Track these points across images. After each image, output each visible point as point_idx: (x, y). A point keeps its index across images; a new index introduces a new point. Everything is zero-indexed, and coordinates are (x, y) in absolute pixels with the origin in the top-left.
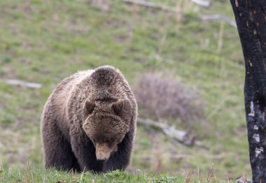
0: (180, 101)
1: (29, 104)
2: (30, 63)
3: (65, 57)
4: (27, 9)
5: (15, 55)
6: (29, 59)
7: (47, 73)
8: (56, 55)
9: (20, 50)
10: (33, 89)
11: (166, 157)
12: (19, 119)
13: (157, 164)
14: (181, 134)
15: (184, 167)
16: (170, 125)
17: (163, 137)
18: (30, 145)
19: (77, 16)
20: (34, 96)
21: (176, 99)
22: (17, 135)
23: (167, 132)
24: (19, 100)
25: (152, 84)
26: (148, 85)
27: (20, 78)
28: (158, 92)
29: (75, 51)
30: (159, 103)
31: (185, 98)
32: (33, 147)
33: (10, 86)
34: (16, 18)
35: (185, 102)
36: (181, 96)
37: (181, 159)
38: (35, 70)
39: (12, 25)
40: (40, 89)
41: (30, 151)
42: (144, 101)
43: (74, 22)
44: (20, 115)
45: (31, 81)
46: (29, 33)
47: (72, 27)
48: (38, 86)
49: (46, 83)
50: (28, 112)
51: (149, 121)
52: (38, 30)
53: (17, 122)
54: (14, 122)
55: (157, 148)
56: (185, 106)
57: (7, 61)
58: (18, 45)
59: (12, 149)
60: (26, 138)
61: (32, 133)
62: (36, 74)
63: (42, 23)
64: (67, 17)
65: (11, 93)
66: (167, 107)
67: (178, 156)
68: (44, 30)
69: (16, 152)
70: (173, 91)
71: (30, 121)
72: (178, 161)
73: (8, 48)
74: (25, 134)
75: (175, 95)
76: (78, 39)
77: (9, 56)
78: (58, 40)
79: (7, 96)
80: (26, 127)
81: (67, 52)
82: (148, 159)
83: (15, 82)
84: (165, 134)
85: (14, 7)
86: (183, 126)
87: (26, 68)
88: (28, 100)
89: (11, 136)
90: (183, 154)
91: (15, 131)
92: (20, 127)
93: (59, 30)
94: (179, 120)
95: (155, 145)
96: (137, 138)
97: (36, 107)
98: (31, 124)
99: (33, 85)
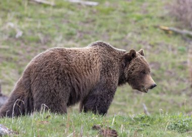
1: (87, 19)
10: (91, 6)
12: (80, 32)
20: (92, 12)
24: (79, 16)
26: (184, 2)
33: (72, 4)
40: (97, 5)
42: (181, 15)
44: (80, 29)
48: (95, 4)
50: (87, 26)
51: (185, 31)
53: (78, 34)
54: (76, 34)
65: (73, 10)
71: (88, 33)
79: (70, 12)
80: (86, 38)
82: (185, 62)
88: (87, 16)
91: (77, 42)
92: (81, 39)
95: (190, 51)
96: (176, 45)
97: (94, 21)
98: (90, 36)
99: (91, 3)
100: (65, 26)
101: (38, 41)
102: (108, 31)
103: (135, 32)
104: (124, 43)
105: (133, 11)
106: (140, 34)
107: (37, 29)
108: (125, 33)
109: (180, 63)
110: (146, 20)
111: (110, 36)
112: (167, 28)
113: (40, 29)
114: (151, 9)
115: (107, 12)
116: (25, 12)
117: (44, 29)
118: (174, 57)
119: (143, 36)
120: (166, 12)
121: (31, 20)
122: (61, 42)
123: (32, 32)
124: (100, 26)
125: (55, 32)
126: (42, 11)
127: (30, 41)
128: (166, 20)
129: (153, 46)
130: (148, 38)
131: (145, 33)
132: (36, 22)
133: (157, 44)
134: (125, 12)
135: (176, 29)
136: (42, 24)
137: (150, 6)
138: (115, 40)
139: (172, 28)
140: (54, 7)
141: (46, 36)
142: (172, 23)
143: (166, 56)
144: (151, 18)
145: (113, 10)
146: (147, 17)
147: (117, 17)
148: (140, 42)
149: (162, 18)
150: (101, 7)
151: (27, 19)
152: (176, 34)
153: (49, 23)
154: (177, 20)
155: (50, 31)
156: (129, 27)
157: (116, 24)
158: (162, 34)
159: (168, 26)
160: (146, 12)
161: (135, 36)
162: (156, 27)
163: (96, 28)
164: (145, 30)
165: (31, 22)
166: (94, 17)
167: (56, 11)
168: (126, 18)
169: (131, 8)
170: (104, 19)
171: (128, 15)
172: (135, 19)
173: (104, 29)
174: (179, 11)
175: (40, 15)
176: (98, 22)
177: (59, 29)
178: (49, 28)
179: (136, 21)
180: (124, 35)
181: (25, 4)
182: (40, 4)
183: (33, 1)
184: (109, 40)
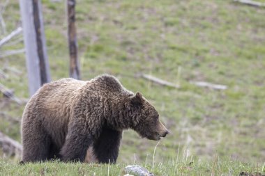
1: (215, 103)
2: (217, 68)
3: (247, 62)
4: (215, 20)
5: (204, 60)
6: (215, 64)
7: (232, 76)
8: (240, 60)
9: (208, 56)
10: (219, 90)
18: (217, 139)
19: (258, 26)
20: (220, 97)
22: (205, 130)
24: (206, 100)
27: (208, 80)
29: (256, 57)
32: (219, 141)
33: (199, 88)
34: (205, 27)
38: (221, 73)
39: (201, 34)
40: (226, 90)
41: (216, 145)
43: (255, 31)
44: (207, 113)
45: (218, 83)
46: (216, 41)
47: (253, 36)
48: (223, 87)
49: (230, 85)
50: (215, 110)
52: (224, 39)
53: (205, 119)
54: (202, 119)
57: (197, 65)
58: (206, 51)
59: (200, 143)
60: (213, 133)
61: (218, 129)
62: (222, 77)
63: (228, 32)
64: (250, 27)
65: (199, 94)
68: (230, 38)
69: (204, 146)
71: (216, 118)
73: (197, 55)
74: (212, 130)
76: (259, 46)
77: (198, 61)
78: (242, 47)
79: (197, 96)
80: (213, 123)
81: (249, 58)
83: (203, 84)
85: (203, 18)
87: (213, 71)
88: (215, 100)
89: (200, 131)
91: (203, 127)
92: (207, 124)
93: (243, 38)
97: (222, 106)
98: (217, 121)
99: (219, 87)
100: (190, 110)
102: (237, 116)
104: (254, 129)
108: (256, 119)
111: (240, 121)
113: (164, 111)
115: (237, 97)
117: (168, 112)
122: (186, 126)
124: (229, 111)
125: (180, 116)
126: (166, 93)
134: (256, 97)
136: (166, 106)
138: (246, 126)
140: (180, 89)
141: (170, 119)
145: (243, 95)
147: (247, 102)
150: (230, 92)
153: (174, 106)
155: (175, 115)
156: (261, 113)
157: (246, 110)
163: (224, 113)
166: (222, 101)
167: (181, 94)
168: (257, 103)
169: (263, 93)
170: (233, 104)
171: (259, 100)
173: (233, 115)
175: (165, 97)
176: (226, 107)
177: (185, 113)
178: (174, 111)
180: (254, 122)
181: (148, 85)
182: (164, 86)
183: (157, 83)
184: (239, 126)
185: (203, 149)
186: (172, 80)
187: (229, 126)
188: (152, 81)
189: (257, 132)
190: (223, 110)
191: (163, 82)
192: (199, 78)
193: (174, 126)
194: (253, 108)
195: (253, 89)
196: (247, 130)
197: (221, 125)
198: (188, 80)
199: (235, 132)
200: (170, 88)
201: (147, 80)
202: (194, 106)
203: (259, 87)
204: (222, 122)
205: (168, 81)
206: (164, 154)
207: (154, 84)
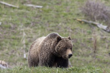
0: (104, 12)
1: (37, 15)
10: (39, 8)
11: (99, 38)
12: (33, 22)
13: (94, 41)
14: (105, 27)
15: (107, 42)
16: (100, 23)
17: (97, 28)
20: (39, 12)
21: (102, 11)
22: (32, 29)
23: (99, 26)
24: (32, 13)
25: (92, 5)
26: (90, 5)
28: (94, 8)
30: (95, 13)
31: (106, 11)
33: (28, 7)
35: (107, 12)
36: (105, 10)
37: (105, 38)
42: (88, 13)
48: (41, 7)
49: (44, 6)
50: (37, 19)
51: (91, 22)
53: (32, 24)
54: (31, 24)
55: (94, 34)
56: (106, 14)
59: (30, 36)
60: (36, 31)
61: (39, 28)
65: (29, 10)
66: (99, 15)
67: (104, 37)
69: (32, 37)
70: (101, 8)
71: (37, 23)
72: (104, 39)
74: (36, 29)
75: (102, 9)
79: (27, 12)
80: (36, 26)
82: (91, 39)
83: (31, 5)
84: (98, 27)
86: (106, 23)
88: (37, 13)
89: (30, 30)
90: (106, 36)
91: (31, 28)
92: (33, 26)
94: (104, 21)
95: (94, 32)
96: (85, 29)
97: (40, 16)
98: (38, 25)
99: (38, 6)
100: (25, 19)
101: (10, 27)
102: (48, 22)
103: (63, 22)
105: (62, 11)
106: (66, 23)
107: (9, 21)
108: (58, 22)
109: (88, 39)
110: (69, 16)
111: (49, 24)
112: (80, 20)
113: (11, 21)
114: (71, 10)
115: (48, 12)
116: (3, 12)
117: (13, 21)
118: (85, 36)
119: (68, 24)
120: (80, 11)
121: (6, 16)
122: (22, 28)
123: (7, 22)
124: (44, 19)
125: (19, 23)
126: (12, 11)
127: (6, 28)
128: (80, 16)
129: (73, 30)
130: (70, 25)
131: (68, 22)
132: (9, 17)
133: (75, 29)
134: (57, 11)
135: (85, 21)
136: (12, 18)
137: (71, 8)
138: (53, 26)
139: (83, 20)
140: (19, 9)
141: (14, 24)
142: (83, 17)
143: (80, 35)
144: (72, 14)
145: (51, 10)
146: (70, 14)
147: (53, 14)
148: (66, 28)
149: (78, 15)
150: (44, 9)
151: (4, 16)
152: (86, 23)
153: (16, 18)
154: (86, 16)
155: (17, 22)
156: (60, 20)
157: (53, 18)
158: (78, 23)
159: (81, 19)
160: (69, 11)
161: (63, 25)
162: (75, 20)
163: (42, 20)
164: (69, 21)
165: (6, 17)
166: (41, 14)
167: (20, 11)
168: (58, 14)
169: (61, 9)
170: (46, 15)
171: (59, 13)
172: (63, 15)
173: (46, 21)
174: (87, 10)
175: (11, 13)
176: (43, 17)
177: (22, 21)
178: (16, 20)
179: (63, 16)
180: (57, 24)
181: (3, 7)
182: (11, 7)
183: (7, 5)
184: (49, 27)
185: (32, 39)
186: (14, 4)
187: (44, 27)
188: (5, 5)
189: (58, 29)
190: (41, 18)
191: (10, 5)
192: (29, 2)
193: (17, 28)
194: (56, 17)
195: (56, 7)
196: (53, 28)
197: (40, 27)
198: (23, 3)
199: (47, 30)
200: (14, 8)
201: (2, 4)
202: (26, 17)
203: (59, 6)
204: (40, 25)
205: (13, 4)
206: (12, 42)
207: (6, 6)
